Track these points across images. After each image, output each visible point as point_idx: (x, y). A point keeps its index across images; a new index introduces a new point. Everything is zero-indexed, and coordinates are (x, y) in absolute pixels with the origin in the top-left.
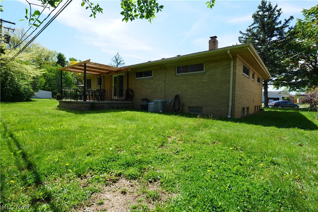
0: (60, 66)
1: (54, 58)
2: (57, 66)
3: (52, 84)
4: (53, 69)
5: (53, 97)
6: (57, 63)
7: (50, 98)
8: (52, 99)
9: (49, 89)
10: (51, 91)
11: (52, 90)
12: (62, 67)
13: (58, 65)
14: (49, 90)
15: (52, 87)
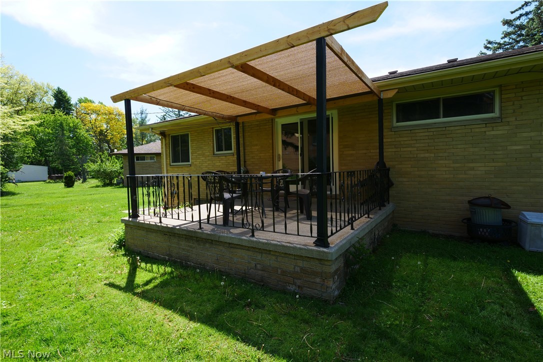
0: (61, 113)
1: (45, 99)
2: (54, 113)
3: (47, 151)
4: (46, 119)
5: (50, 178)
6: (54, 108)
7: (44, 181)
8: (49, 182)
9: (39, 161)
10: (44, 165)
11: (46, 163)
12: (66, 114)
13: (57, 111)
14: (38, 163)
15: (47, 156)
